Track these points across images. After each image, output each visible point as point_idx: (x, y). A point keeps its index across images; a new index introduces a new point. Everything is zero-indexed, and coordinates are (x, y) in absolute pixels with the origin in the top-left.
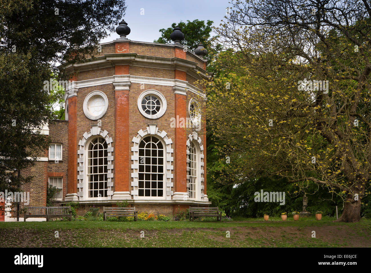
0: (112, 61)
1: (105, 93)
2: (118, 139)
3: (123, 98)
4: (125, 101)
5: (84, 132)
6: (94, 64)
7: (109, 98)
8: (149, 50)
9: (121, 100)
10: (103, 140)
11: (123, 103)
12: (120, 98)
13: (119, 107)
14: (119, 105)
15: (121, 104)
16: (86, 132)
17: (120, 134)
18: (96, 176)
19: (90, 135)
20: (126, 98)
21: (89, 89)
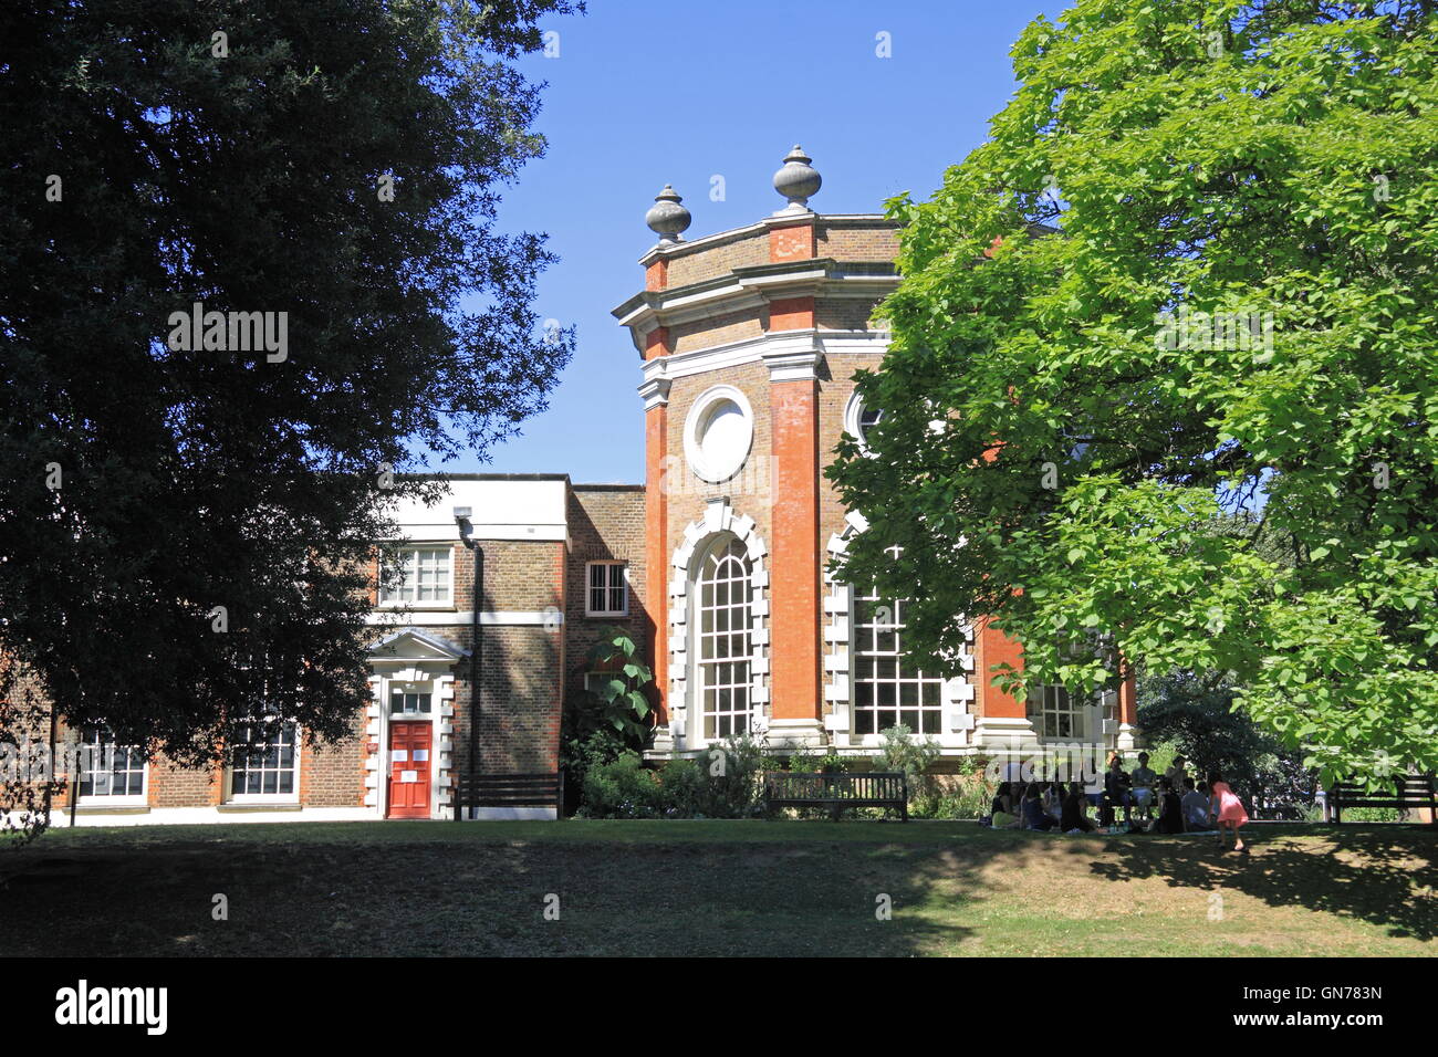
0: (760, 287)
1: (746, 391)
2: (782, 542)
3: (795, 409)
4: (803, 417)
5: (687, 521)
6: (713, 300)
7: (756, 409)
8: (882, 240)
9: (790, 414)
10: (739, 546)
11: (795, 423)
12: (786, 407)
13: (782, 436)
14: (782, 431)
15: (790, 427)
16: (692, 523)
17: (787, 527)
18: (725, 667)
19: (703, 533)
20: (803, 407)
21: (702, 381)
